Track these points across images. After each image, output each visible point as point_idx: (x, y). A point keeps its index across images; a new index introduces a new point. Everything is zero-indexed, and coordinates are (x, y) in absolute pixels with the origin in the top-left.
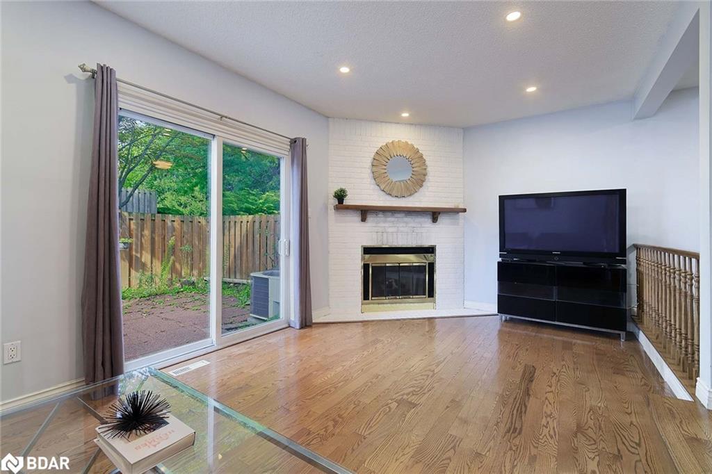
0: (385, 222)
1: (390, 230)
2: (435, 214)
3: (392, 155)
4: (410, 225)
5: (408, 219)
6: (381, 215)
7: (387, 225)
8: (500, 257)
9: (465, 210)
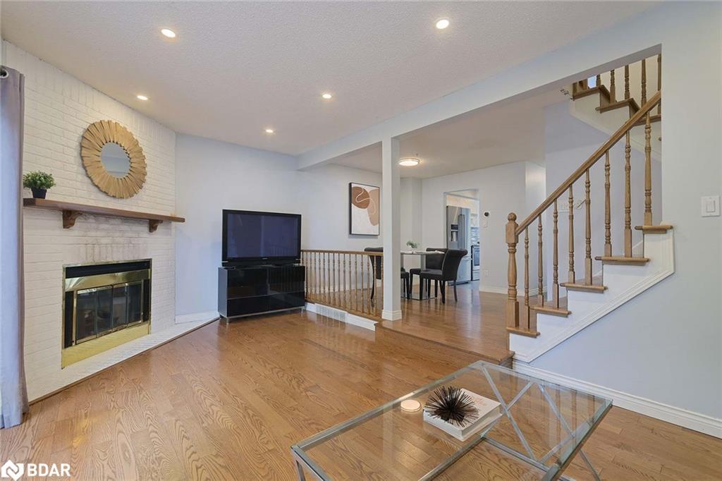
0: (97, 229)
1: (104, 241)
2: (153, 223)
3: (108, 140)
4: (127, 235)
5: (125, 227)
6: (92, 220)
7: (99, 234)
8: (223, 266)
9: (183, 220)
